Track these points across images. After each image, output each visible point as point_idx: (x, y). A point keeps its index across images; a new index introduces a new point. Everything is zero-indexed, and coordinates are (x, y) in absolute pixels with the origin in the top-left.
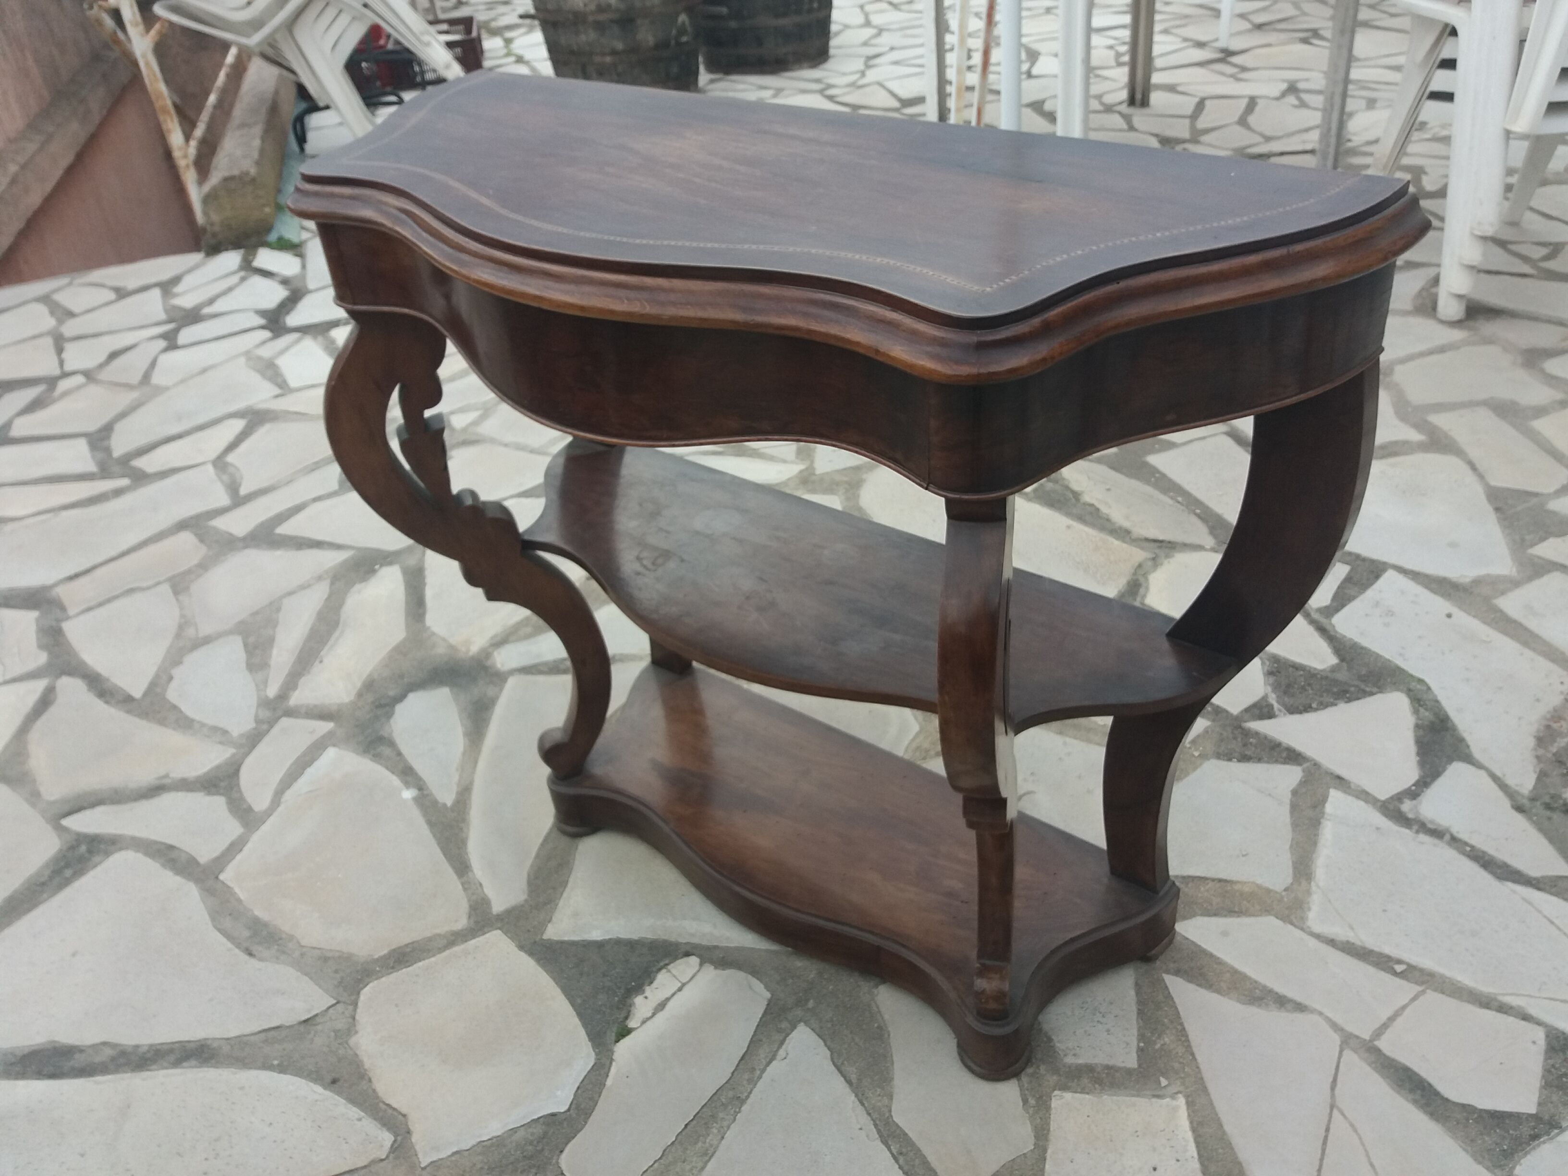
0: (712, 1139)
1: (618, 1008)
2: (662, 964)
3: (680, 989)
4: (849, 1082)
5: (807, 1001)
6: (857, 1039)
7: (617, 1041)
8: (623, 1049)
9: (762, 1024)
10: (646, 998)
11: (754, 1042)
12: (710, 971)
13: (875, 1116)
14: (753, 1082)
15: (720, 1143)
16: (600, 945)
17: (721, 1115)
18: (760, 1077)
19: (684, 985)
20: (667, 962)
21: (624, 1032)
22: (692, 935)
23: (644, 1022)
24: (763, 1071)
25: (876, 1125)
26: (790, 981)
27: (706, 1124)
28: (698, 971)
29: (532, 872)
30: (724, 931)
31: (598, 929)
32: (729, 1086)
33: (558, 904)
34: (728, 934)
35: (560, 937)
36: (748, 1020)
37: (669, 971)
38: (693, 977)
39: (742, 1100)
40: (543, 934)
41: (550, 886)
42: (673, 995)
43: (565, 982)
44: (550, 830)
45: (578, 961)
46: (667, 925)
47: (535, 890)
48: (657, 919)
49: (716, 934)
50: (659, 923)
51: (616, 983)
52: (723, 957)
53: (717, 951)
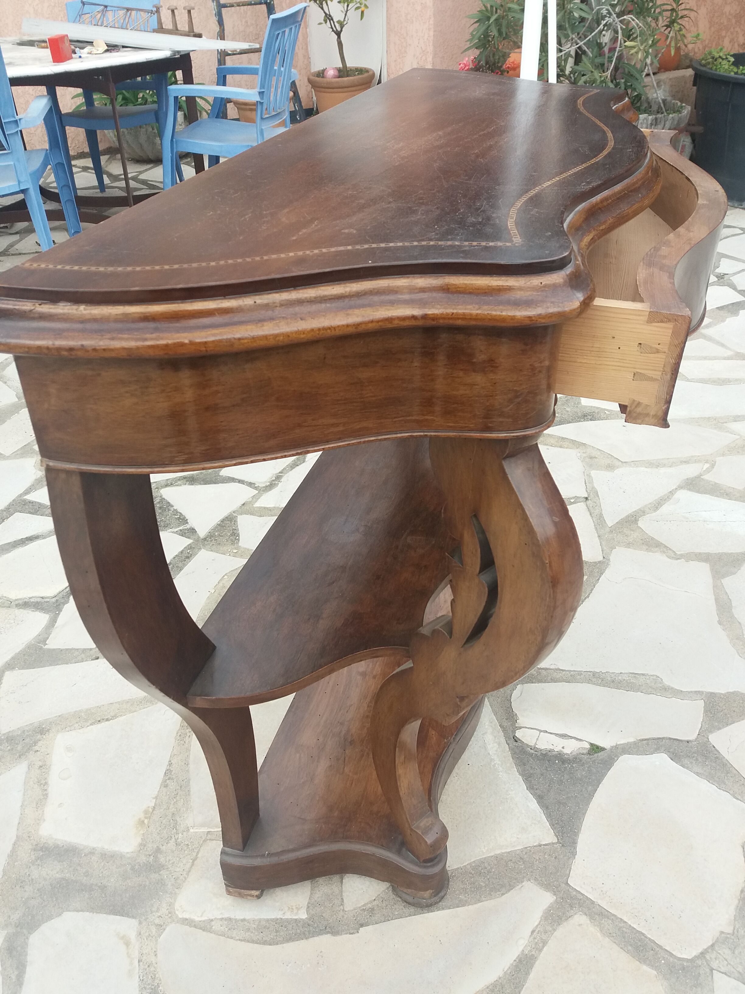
0: (626, 677)
1: (581, 761)
2: (532, 751)
3: (545, 731)
7: (603, 749)
8: (606, 743)
9: (540, 681)
10: (563, 748)
12: (521, 721)
14: (580, 673)
15: (625, 673)
16: (540, 799)
17: (609, 679)
18: (575, 671)
19: (540, 731)
20: (529, 749)
21: (595, 749)
22: (499, 744)
23: (581, 740)
24: (570, 671)
27: (619, 683)
28: (526, 728)
29: (498, 893)
30: (487, 727)
31: (528, 806)
32: (589, 681)
33: (522, 850)
34: (487, 724)
35: (549, 829)
36: (543, 689)
37: (536, 744)
38: (532, 729)
39: (594, 674)
40: (553, 844)
41: (506, 868)
42: (551, 733)
43: (582, 805)
44: (443, 909)
45: (562, 806)
46: (499, 762)
47: (516, 879)
48: (499, 772)
49: (491, 730)
50: (501, 769)
51: (563, 772)
52: (507, 719)
53: (505, 724)
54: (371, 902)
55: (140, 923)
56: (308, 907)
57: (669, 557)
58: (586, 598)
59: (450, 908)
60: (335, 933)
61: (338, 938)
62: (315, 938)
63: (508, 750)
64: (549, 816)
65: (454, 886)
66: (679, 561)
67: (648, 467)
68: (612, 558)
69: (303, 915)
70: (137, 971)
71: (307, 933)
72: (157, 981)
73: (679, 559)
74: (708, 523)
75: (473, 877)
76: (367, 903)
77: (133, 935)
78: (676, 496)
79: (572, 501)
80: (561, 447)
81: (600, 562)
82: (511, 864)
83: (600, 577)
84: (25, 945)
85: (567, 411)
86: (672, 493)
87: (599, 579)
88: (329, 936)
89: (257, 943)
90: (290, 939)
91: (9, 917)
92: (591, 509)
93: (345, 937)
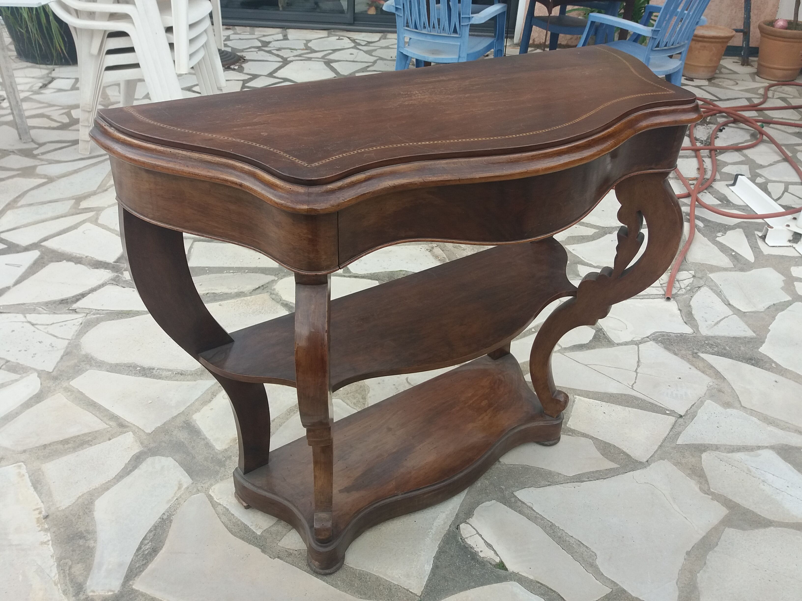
0: (572, 541)
1: (484, 566)
2: (460, 540)
3: (481, 536)
4: (549, 485)
5: (500, 488)
6: (527, 477)
7: (506, 569)
8: (511, 566)
9: (511, 507)
10: (481, 551)
11: (521, 512)
12: (473, 521)
13: (568, 481)
14: (543, 518)
15: (575, 538)
16: (435, 567)
17: (559, 534)
18: (541, 515)
19: (478, 533)
20: (460, 538)
21: (502, 566)
22: (445, 523)
23: (497, 555)
24: (538, 513)
25: (573, 482)
26: (488, 491)
27: (563, 541)
28: (471, 525)
29: (359, 595)
30: (448, 509)
31: (424, 566)
32: (544, 528)
33: (395, 585)
34: (450, 508)
35: (422, 586)
36: (507, 512)
37: (467, 538)
38: (474, 528)
39: (552, 525)
40: (417, 595)
41: (377, 587)
42: (483, 539)
43: (457, 589)
44: (324, 581)
45: (444, 580)
46: (434, 533)
47: (376, 596)
48: (428, 537)
49: (449, 513)
50: (431, 536)
51: (466, 564)
52: (465, 513)
53: (460, 515)
54: (293, 550)
55: (193, 483)
56: (265, 531)
57: (701, 489)
58: (602, 479)
59: (327, 583)
60: (263, 551)
61: (263, 554)
62: (253, 546)
63: (447, 529)
64: (430, 580)
65: (340, 574)
66: (706, 496)
67: (761, 420)
68: (653, 465)
69: (259, 533)
70: (172, 503)
71: (252, 541)
72: (175, 513)
73: (708, 494)
74: (765, 484)
75: (355, 578)
76: (291, 549)
77: (185, 486)
78: (760, 452)
79: (667, 412)
80: (703, 372)
81: (641, 463)
82: (381, 587)
83: (629, 472)
84: (144, 460)
85: (740, 350)
86: (759, 448)
87: (626, 473)
88: (260, 550)
89: (227, 529)
90: (243, 539)
91: (150, 444)
92: (677, 425)
93: (266, 557)
